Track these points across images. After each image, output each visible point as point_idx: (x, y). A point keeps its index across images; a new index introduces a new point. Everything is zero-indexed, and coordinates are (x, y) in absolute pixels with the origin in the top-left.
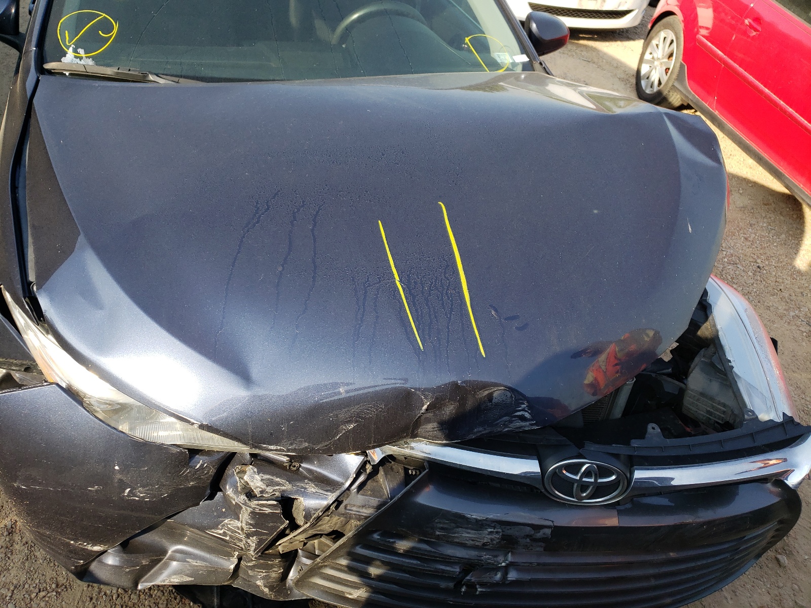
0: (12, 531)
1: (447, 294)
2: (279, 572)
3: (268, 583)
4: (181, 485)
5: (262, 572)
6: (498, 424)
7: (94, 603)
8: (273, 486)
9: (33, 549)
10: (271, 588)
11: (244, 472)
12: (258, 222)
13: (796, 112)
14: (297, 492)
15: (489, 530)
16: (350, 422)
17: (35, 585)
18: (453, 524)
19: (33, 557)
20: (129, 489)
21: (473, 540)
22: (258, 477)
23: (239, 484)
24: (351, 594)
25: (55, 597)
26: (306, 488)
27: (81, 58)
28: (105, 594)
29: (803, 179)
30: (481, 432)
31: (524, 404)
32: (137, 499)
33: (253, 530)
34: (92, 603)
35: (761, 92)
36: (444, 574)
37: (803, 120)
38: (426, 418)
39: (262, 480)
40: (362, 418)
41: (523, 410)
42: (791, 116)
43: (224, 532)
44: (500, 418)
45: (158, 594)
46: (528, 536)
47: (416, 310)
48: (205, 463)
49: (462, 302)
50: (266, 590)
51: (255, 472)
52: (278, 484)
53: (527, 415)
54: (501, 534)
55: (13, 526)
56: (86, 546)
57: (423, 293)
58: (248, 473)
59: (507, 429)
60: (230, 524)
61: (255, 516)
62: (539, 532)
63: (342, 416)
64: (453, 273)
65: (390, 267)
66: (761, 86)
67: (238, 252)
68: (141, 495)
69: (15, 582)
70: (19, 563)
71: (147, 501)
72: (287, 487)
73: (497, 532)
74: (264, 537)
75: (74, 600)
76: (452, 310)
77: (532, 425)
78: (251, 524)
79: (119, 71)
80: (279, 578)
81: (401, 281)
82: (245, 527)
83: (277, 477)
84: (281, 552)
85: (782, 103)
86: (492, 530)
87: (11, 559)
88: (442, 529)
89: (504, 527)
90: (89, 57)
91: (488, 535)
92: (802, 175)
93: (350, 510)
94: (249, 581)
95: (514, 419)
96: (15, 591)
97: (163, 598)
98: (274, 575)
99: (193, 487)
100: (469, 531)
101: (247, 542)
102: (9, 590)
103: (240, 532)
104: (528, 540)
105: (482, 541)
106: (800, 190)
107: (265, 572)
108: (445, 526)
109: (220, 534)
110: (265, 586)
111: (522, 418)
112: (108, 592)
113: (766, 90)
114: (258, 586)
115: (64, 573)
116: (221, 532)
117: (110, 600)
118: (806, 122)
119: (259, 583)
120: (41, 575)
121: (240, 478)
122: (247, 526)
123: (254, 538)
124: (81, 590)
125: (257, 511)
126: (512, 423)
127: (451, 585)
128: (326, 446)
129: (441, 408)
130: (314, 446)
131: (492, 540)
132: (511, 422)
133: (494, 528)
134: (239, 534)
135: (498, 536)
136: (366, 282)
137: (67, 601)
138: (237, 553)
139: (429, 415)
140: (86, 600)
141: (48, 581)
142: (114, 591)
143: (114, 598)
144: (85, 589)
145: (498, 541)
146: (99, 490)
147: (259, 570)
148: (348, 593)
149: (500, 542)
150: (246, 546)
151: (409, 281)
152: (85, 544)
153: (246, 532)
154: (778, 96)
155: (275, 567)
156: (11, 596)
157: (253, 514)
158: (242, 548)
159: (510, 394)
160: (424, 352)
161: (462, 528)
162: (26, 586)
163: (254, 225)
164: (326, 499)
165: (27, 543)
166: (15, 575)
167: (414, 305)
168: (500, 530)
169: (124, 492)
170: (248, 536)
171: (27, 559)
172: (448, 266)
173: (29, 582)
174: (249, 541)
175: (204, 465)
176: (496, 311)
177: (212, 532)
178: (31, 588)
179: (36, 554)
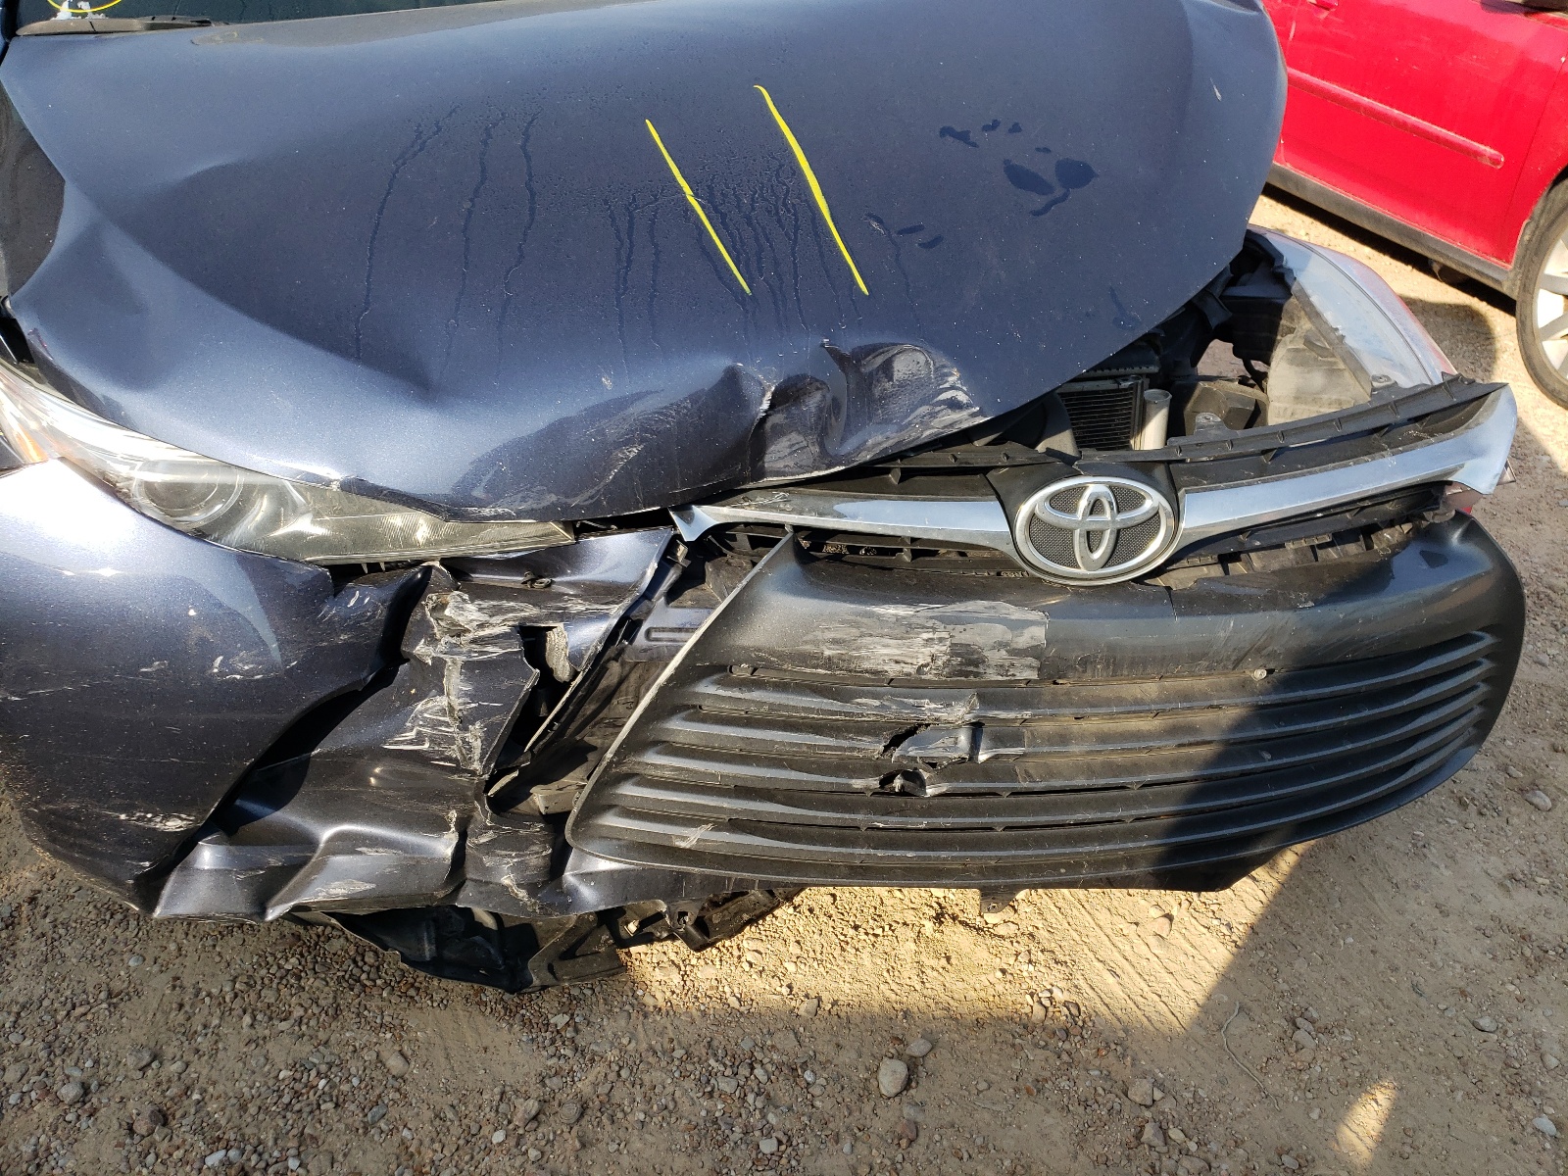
0: (13, 922)
1: (785, 204)
2: (544, 854)
3: (524, 878)
4: (322, 641)
5: (510, 856)
6: (910, 423)
7: (186, 1012)
8: (504, 614)
9: (56, 943)
10: (532, 889)
11: (443, 606)
12: (421, 150)
13: (1424, 119)
14: (550, 616)
15: (926, 636)
16: (628, 443)
17: (63, 999)
18: (854, 630)
19: (58, 956)
20: (221, 658)
21: (897, 662)
22: (470, 607)
23: (436, 630)
24: (684, 838)
25: (107, 1013)
26: (566, 608)
27: (84, 15)
28: (209, 995)
29: (1460, 233)
30: (880, 444)
31: (952, 375)
32: (238, 677)
33: (473, 705)
34: (182, 1011)
35: (1357, 105)
36: (855, 754)
37: (1439, 129)
38: (774, 427)
39: (481, 610)
40: (653, 432)
41: (952, 388)
42: (1416, 129)
43: (419, 733)
44: (912, 411)
45: (316, 984)
46: (1001, 645)
47: (731, 235)
48: (365, 597)
49: (814, 214)
50: (522, 894)
51: (464, 600)
52: (513, 610)
53: (962, 397)
54: (948, 643)
55: (15, 914)
56: (150, 820)
57: (739, 207)
58: (451, 604)
59: (928, 433)
60: (426, 710)
61: (473, 671)
62: (1021, 635)
63: (612, 432)
64: (794, 174)
65: (674, 179)
66: (1356, 97)
67: (388, 193)
68: (246, 668)
69: (21, 1000)
70: (30, 968)
71: (258, 680)
72: (530, 611)
73: (941, 640)
74: (497, 718)
75: (145, 1012)
76: (797, 228)
77: (974, 415)
78: (466, 694)
79: (155, 21)
80: (545, 867)
81: (696, 195)
82: (457, 703)
83: (508, 600)
84: (543, 810)
85: (1396, 112)
86: (930, 635)
87: (13, 964)
88: (835, 642)
89: (952, 626)
90: (99, 12)
91: (925, 646)
92: (1456, 225)
93: (657, 640)
94: (487, 883)
95: (939, 408)
96: (22, 1014)
97: (326, 989)
98: (534, 861)
99: (345, 643)
100: (887, 641)
101: (464, 741)
102: (9, 1013)
103: (447, 719)
104: (1003, 652)
105: (915, 662)
106: (1458, 251)
107: (517, 856)
108: (838, 636)
109: (411, 742)
110: (519, 886)
111: (954, 405)
112: (215, 991)
113: (1365, 100)
114: (505, 888)
115: (122, 973)
116: (412, 735)
117: (220, 1004)
118: (1444, 131)
119: (506, 881)
120: (75, 983)
121: (437, 619)
122: (461, 700)
123: (478, 725)
124: (159, 994)
125: (476, 657)
126: (935, 417)
127: (874, 783)
128: (591, 497)
129: (798, 397)
130: (569, 501)
131: (933, 658)
132: (933, 415)
133: (934, 630)
134: (448, 725)
135: (944, 648)
136: (630, 204)
137: (132, 1016)
138: (453, 815)
139: (778, 418)
140: (171, 1009)
141: (91, 989)
142: (227, 989)
143: (227, 999)
144: (168, 992)
145: (945, 658)
146: (162, 670)
147: (504, 852)
148: (677, 837)
149: (949, 660)
150: (464, 751)
151: (712, 194)
152: (149, 816)
153: (460, 714)
154: (1386, 104)
155: (534, 844)
156: (15, 1022)
157: (469, 667)
158: (455, 761)
159: (923, 357)
160: (753, 298)
161: (871, 635)
162: (46, 1003)
163: (415, 155)
164: (605, 616)
165: (43, 935)
166: (22, 985)
167: (726, 227)
168: (945, 635)
169: (211, 667)
170: (464, 723)
171: (46, 961)
172: (781, 166)
173: (51, 995)
174: (469, 737)
175: (363, 600)
176: (880, 221)
177: (396, 743)
178: (56, 1005)
179: (63, 950)
